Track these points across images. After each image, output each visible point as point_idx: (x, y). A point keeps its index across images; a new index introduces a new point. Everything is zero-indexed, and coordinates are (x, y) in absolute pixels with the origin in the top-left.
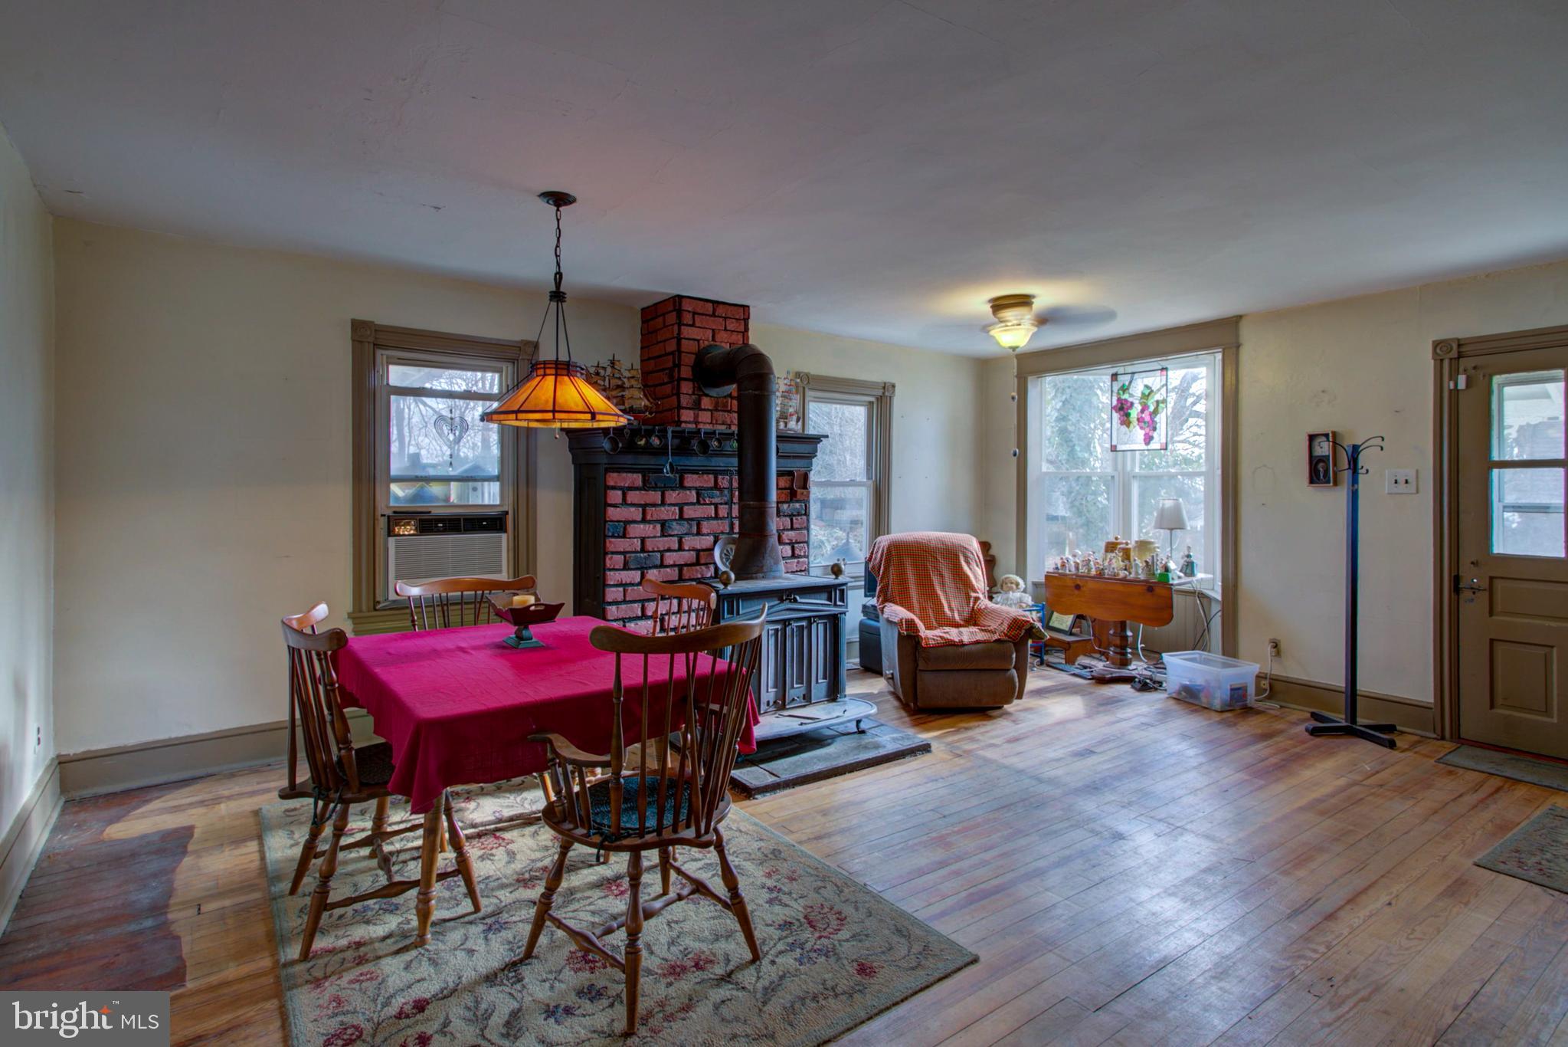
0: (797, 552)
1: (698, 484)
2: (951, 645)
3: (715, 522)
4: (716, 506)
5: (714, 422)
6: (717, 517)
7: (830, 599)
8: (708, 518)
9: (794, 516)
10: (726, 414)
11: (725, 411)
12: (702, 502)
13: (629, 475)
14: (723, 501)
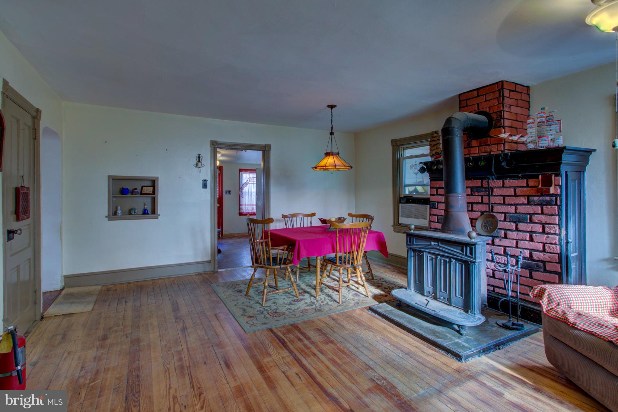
0: (547, 230)
1: (471, 186)
2: (565, 323)
3: (481, 205)
4: (482, 196)
5: (480, 152)
6: (482, 203)
7: (462, 251)
8: (478, 203)
9: (544, 205)
10: (487, 147)
11: (487, 145)
12: (473, 194)
13: (439, 182)
14: (486, 194)
